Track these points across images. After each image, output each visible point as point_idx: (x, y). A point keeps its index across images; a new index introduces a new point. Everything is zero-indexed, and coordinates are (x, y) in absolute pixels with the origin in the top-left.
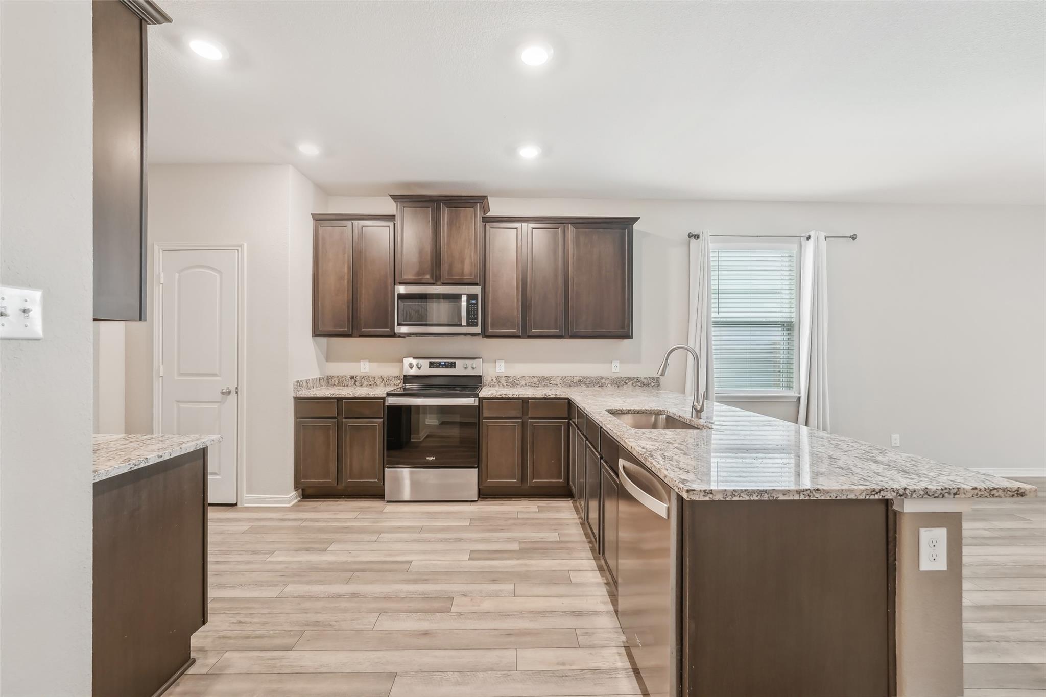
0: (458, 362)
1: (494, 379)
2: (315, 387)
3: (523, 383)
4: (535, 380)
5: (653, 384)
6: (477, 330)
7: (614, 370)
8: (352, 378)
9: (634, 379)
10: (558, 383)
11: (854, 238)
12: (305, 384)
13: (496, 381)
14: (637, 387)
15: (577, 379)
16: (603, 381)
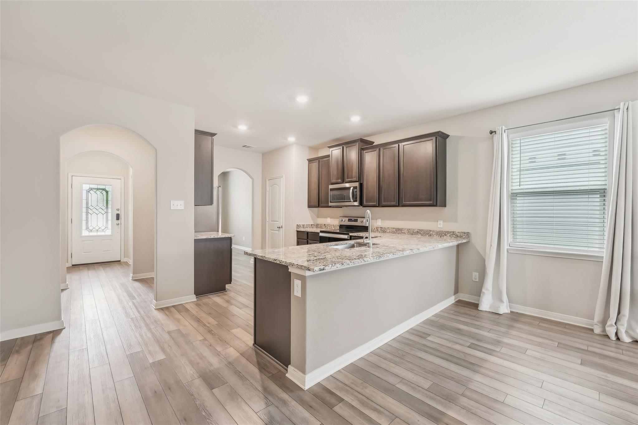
0: (359, 219)
1: (375, 228)
2: (308, 227)
4: (394, 230)
5: (464, 237)
7: (438, 226)
8: (324, 225)
9: (451, 232)
10: (406, 232)
12: (302, 226)
13: (376, 229)
14: (453, 238)
15: (416, 231)
16: (431, 232)
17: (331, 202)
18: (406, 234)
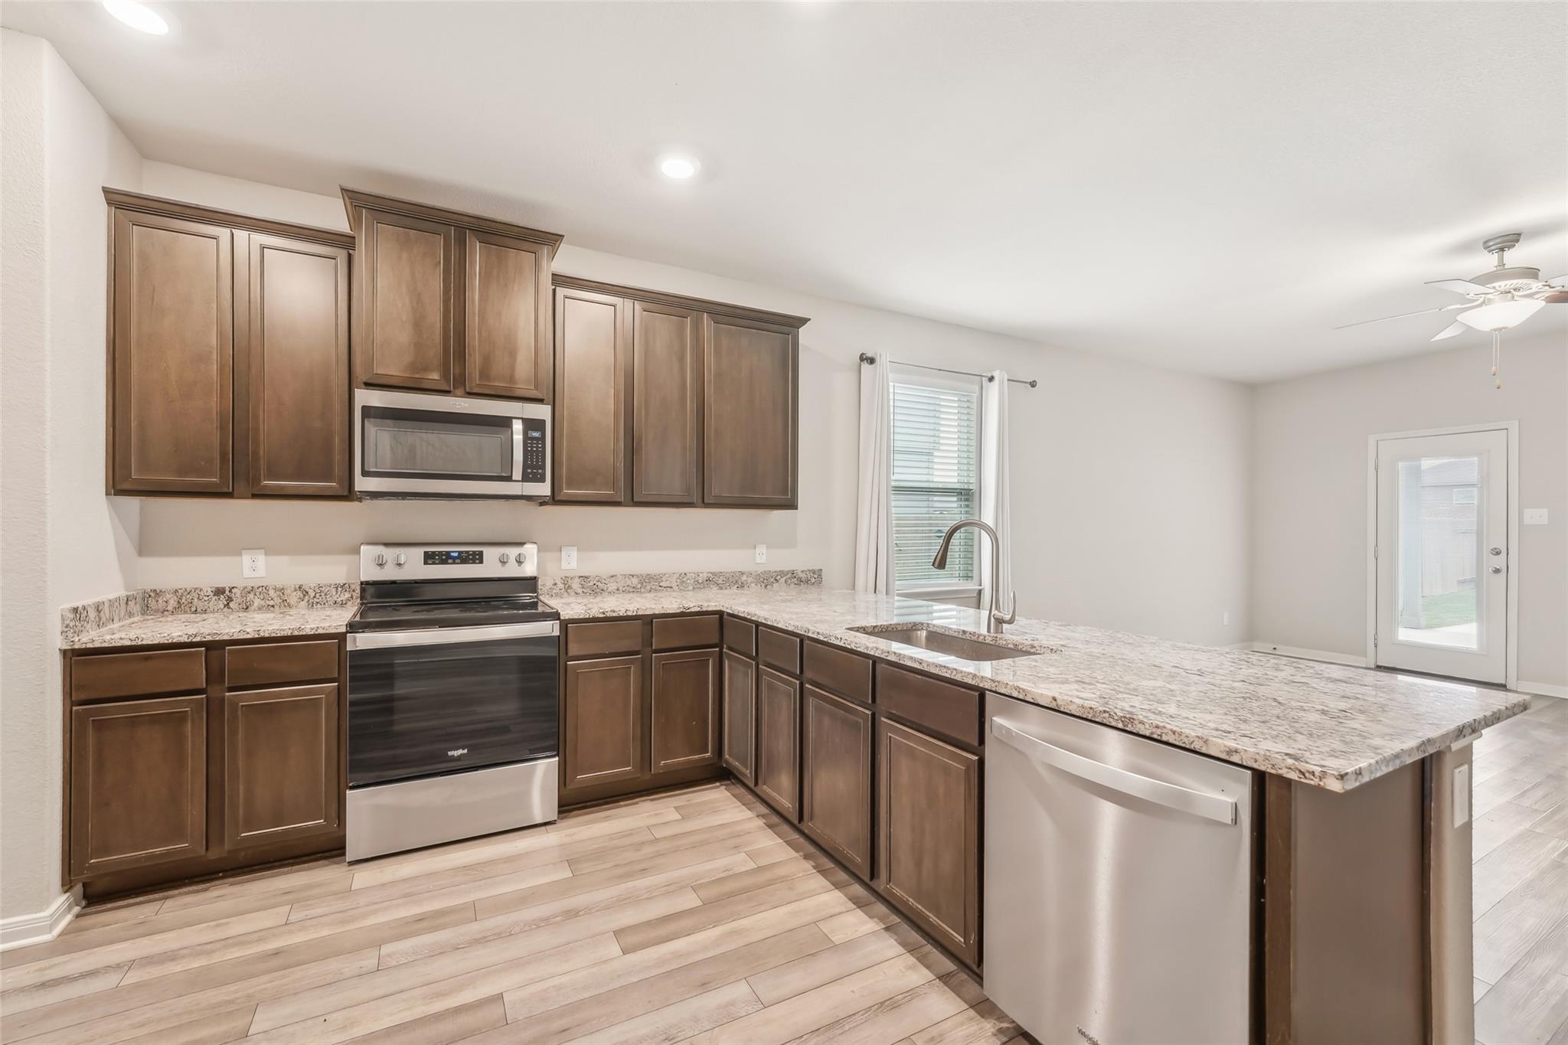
0: (490, 554)
1: (558, 581)
2: (116, 619)
3: (612, 586)
4: (635, 581)
5: (813, 580)
6: (544, 489)
7: (758, 561)
8: (219, 592)
9: (787, 573)
10: (674, 585)
11: (1033, 384)
12: (92, 614)
13: (561, 586)
14: (792, 586)
15: (704, 576)
16: (744, 578)
17: (365, 473)
18: (676, 588)
